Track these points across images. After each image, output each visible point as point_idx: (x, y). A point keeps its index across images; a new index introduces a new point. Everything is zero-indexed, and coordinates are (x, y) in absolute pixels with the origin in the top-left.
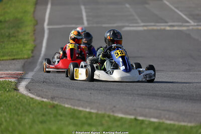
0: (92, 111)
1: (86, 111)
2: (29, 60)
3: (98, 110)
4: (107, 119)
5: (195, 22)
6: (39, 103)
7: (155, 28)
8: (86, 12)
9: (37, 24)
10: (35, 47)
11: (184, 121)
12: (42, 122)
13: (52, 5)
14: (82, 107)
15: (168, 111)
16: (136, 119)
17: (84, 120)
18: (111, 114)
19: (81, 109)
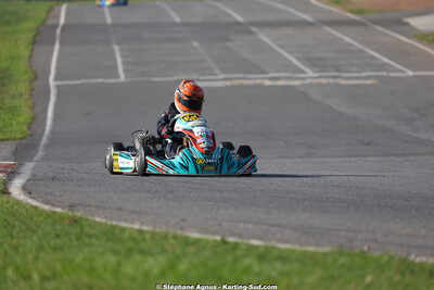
0: (145, 228)
1: (132, 229)
2: (24, 142)
3: (154, 227)
4: (172, 241)
5: (315, 72)
6: (49, 216)
7: (245, 82)
8: (122, 56)
9: (35, 78)
10: (33, 119)
11: (309, 245)
12: (56, 249)
13: (61, 44)
14: (126, 221)
15: (279, 226)
16: (224, 242)
17: (131, 244)
18: (179, 233)
19: (123, 224)
